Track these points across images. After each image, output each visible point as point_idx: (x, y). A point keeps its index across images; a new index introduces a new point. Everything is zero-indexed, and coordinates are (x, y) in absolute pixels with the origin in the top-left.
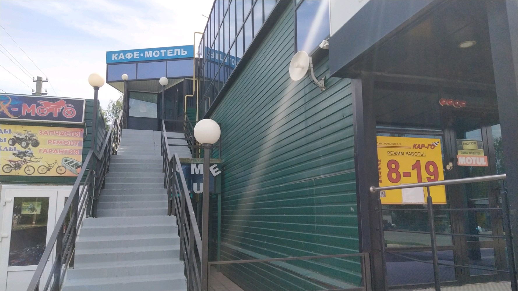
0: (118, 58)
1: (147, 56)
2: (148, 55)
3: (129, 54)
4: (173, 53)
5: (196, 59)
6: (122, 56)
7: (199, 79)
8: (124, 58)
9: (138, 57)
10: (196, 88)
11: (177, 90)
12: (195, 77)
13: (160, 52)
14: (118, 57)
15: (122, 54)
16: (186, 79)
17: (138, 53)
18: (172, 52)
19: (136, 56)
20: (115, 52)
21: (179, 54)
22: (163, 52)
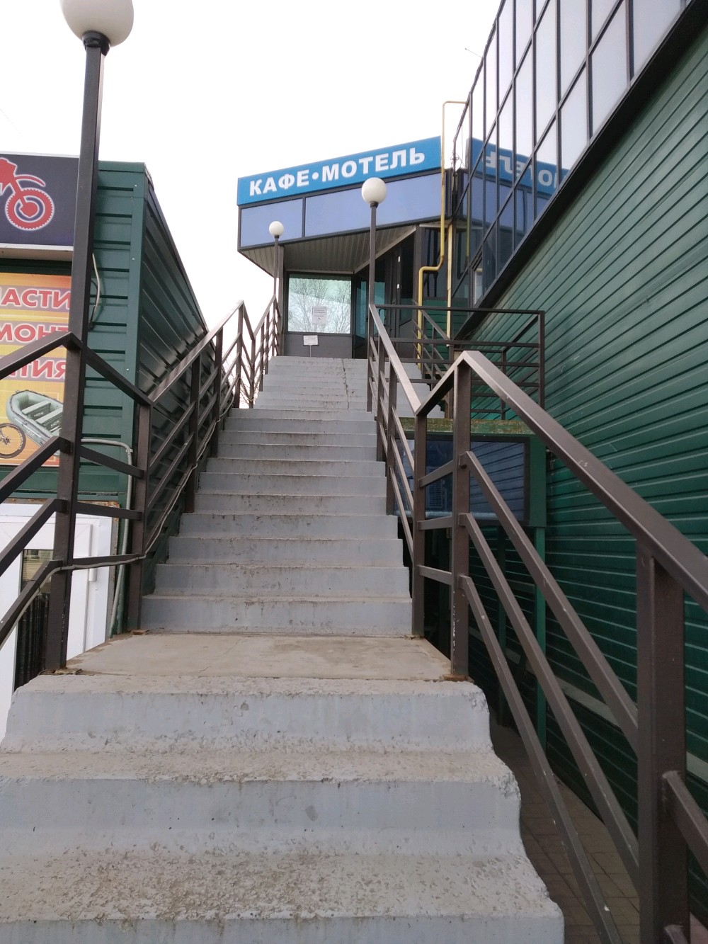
0: (262, 190)
1: (327, 177)
2: (330, 175)
3: (287, 177)
4: (390, 162)
5: (447, 171)
6: (270, 185)
7: (453, 223)
8: (274, 189)
9: (307, 183)
10: (447, 247)
11: (399, 258)
12: (446, 218)
13: (357, 162)
14: (262, 187)
15: (271, 180)
16: (421, 226)
17: (307, 172)
18: (386, 161)
19: (302, 182)
20: (255, 178)
21: (403, 164)
22: (365, 162)
